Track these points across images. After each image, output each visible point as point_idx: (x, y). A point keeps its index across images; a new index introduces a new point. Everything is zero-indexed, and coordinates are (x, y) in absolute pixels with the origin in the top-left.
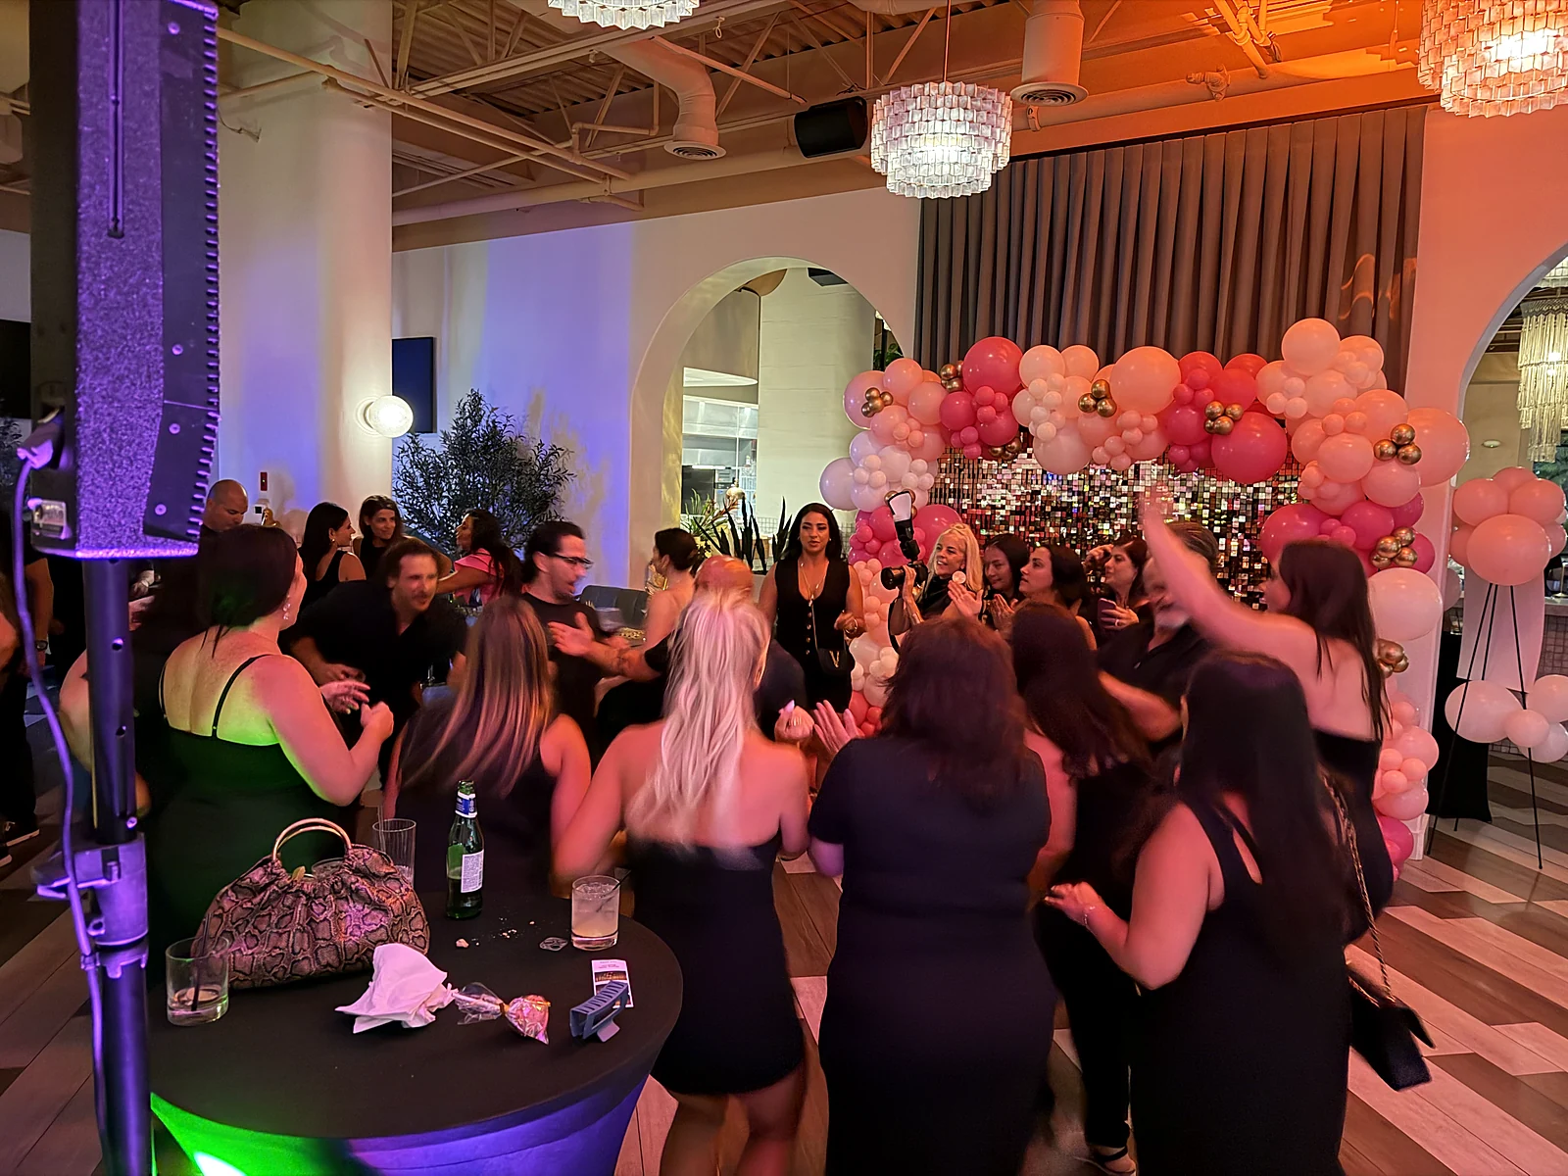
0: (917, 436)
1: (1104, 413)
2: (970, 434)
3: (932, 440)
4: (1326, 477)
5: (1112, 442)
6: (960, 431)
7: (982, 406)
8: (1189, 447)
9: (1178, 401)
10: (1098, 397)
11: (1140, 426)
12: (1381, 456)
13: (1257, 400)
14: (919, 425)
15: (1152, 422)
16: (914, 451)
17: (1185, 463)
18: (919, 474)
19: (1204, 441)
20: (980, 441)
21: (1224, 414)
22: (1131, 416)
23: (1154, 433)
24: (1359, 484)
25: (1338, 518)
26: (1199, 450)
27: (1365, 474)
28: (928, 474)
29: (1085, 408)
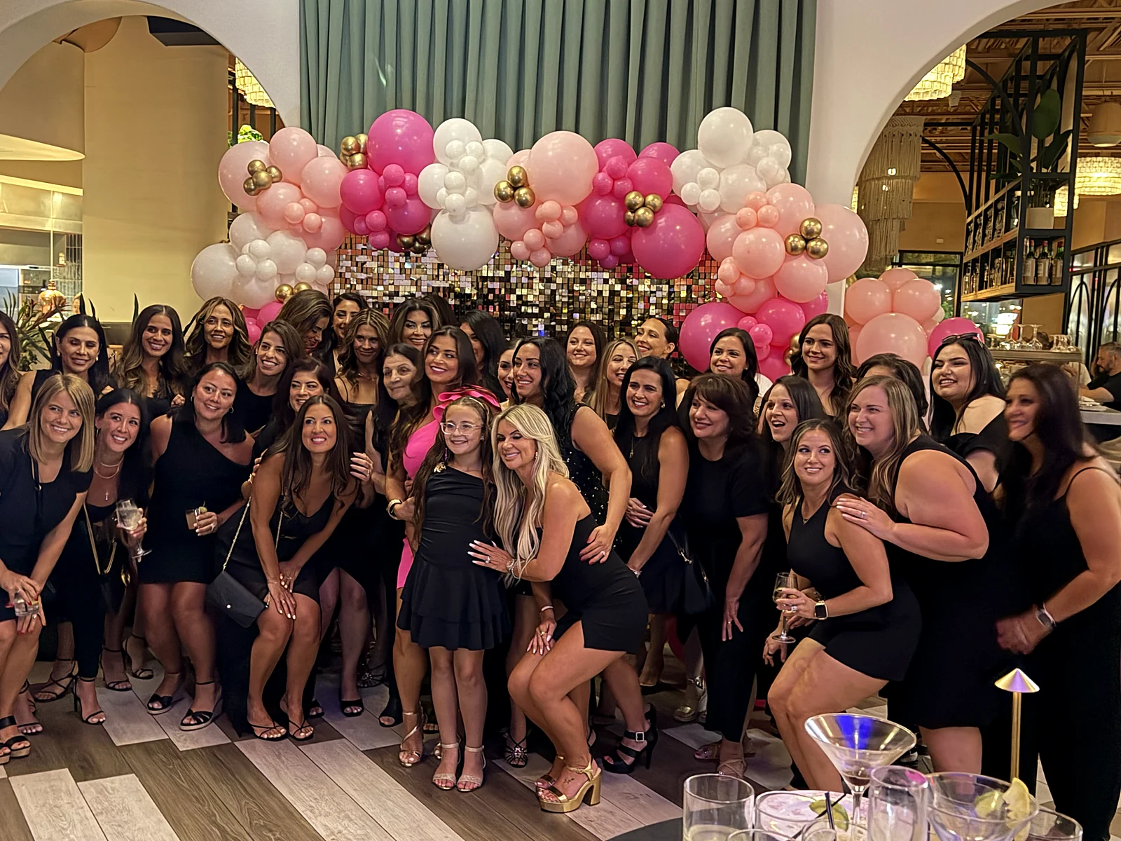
0: (313, 218)
1: (523, 204)
2: (377, 217)
3: (330, 226)
4: (741, 273)
5: (532, 235)
6: (366, 215)
7: (390, 187)
8: (609, 241)
9: (598, 191)
10: (515, 185)
11: (560, 218)
12: (792, 251)
13: (672, 191)
14: (315, 207)
15: (571, 214)
16: (309, 236)
17: (607, 257)
18: (317, 265)
19: (623, 234)
20: (389, 229)
21: (644, 205)
22: (548, 207)
23: (573, 226)
24: (771, 280)
25: (752, 315)
26: (619, 245)
27: (778, 269)
28: (327, 266)
29: (503, 198)
